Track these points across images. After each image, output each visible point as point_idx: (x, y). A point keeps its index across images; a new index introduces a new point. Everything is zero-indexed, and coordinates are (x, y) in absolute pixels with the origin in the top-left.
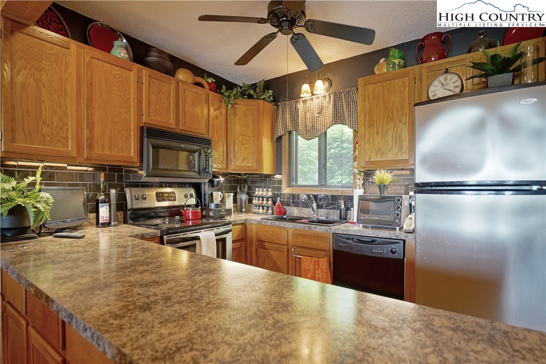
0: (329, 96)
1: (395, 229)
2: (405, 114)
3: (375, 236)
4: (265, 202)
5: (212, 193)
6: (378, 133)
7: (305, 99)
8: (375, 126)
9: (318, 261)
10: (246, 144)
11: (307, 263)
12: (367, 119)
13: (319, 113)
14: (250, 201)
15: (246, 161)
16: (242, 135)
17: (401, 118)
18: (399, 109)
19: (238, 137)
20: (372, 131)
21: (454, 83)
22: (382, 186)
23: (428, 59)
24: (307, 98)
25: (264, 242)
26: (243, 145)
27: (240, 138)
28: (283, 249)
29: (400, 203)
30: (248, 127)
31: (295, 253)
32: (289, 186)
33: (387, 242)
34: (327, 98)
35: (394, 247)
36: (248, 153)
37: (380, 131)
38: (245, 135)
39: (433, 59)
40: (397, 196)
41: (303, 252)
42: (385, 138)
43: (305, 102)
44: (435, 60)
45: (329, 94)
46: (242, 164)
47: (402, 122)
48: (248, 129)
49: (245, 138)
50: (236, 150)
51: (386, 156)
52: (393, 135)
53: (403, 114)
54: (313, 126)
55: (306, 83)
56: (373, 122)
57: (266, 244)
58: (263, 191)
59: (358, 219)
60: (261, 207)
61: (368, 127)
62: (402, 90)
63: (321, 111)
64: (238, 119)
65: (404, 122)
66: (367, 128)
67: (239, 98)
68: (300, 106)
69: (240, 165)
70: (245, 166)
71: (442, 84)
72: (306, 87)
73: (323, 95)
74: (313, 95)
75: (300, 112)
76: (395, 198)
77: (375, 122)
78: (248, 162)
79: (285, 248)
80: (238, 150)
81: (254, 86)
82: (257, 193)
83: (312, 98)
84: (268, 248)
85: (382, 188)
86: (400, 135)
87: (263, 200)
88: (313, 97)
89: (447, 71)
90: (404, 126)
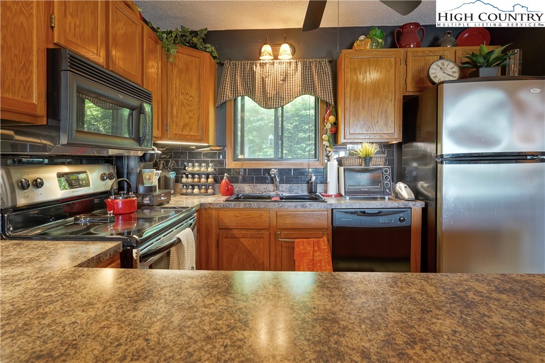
0: (295, 63)
1: (384, 198)
2: (391, 91)
3: (382, 207)
4: (203, 180)
5: (141, 171)
6: (363, 107)
7: (264, 62)
8: (361, 100)
9: (318, 241)
10: (189, 105)
11: (302, 246)
12: (352, 92)
13: (283, 80)
14: (178, 180)
15: (188, 128)
16: (183, 94)
17: (387, 94)
18: (386, 86)
19: (177, 95)
20: (357, 104)
21: (451, 69)
22: (368, 158)
23: (407, 45)
24: (266, 61)
25: (231, 229)
26: (185, 107)
27: (180, 97)
28: (263, 234)
29: (388, 173)
30: (191, 83)
31: (282, 237)
32: (234, 161)
33: (393, 212)
34: (293, 65)
35: (402, 215)
36: (191, 118)
37: (366, 106)
38: (187, 94)
39: (412, 46)
40: (385, 168)
41: (293, 234)
42: (371, 112)
43: (263, 65)
44: (413, 47)
45: (296, 62)
46: (182, 131)
47: (388, 98)
48: (191, 87)
49: (187, 97)
50: (175, 112)
51: (372, 130)
52: (379, 110)
53: (389, 91)
54: (278, 94)
55: (268, 44)
56: (359, 96)
57: (235, 232)
58: (200, 166)
59: (345, 192)
60: (196, 187)
61: (354, 101)
62: (388, 69)
63: (285, 78)
64: (178, 72)
65: (390, 99)
66: (352, 101)
67: (179, 43)
68: (257, 69)
69: (180, 133)
70: (187, 135)
71: (441, 68)
72: (267, 49)
73: (289, 61)
74: (276, 58)
75: (257, 76)
76: (383, 169)
77: (361, 96)
78: (191, 130)
79: (266, 233)
80: (177, 113)
81: (195, 33)
82: (189, 169)
83: (273, 63)
84: (238, 236)
85: (368, 160)
86: (386, 110)
87: (200, 178)
88: (276, 61)
89: (441, 58)
90: (390, 102)
